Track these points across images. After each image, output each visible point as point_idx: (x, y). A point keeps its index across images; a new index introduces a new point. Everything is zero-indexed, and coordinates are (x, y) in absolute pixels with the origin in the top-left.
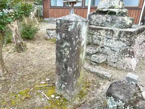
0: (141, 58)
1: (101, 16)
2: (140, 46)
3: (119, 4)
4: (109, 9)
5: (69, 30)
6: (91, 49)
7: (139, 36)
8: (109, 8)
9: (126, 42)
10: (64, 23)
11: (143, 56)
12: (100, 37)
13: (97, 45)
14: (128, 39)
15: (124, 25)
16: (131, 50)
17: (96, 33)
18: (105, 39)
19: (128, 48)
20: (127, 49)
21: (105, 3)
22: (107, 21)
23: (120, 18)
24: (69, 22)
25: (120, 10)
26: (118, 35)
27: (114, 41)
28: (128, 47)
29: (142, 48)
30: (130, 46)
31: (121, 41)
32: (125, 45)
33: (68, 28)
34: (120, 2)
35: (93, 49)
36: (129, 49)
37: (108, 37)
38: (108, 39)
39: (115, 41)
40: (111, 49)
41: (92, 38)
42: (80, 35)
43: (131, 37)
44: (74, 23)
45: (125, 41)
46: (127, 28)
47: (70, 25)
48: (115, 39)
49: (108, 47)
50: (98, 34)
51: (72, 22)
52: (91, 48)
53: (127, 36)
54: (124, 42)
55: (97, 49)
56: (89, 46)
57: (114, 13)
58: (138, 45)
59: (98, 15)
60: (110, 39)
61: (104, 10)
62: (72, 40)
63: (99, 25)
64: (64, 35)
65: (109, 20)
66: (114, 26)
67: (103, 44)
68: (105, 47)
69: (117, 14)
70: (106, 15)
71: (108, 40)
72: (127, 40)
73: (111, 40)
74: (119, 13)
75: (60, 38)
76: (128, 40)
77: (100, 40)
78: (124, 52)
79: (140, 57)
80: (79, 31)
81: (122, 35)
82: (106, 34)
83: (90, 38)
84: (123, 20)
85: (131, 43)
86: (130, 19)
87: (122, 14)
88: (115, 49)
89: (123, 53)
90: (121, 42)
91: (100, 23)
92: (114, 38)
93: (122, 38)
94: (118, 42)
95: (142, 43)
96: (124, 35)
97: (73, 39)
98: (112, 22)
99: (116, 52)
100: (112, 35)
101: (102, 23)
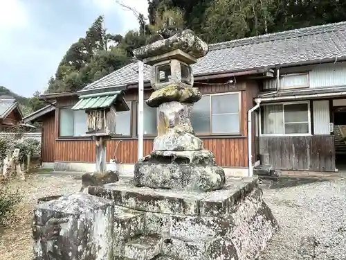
0: (258, 255)
1: (159, 166)
2: (251, 226)
3: (192, 142)
4: (174, 153)
5: (62, 233)
6: (142, 250)
7: (244, 205)
8: (175, 150)
9: (213, 225)
10: (52, 217)
11: (263, 249)
12: (160, 215)
13: (156, 236)
14: (216, 218)
15: (207, 184)
16: (227, 244)
17: (150, 208)
18: (172, 221)
19: (221, 239)
20: (219, 241)
21: (166, 141)
22: (173, 177)
23: (198, 170)
24: (60, 215)
25: (197, 154)
26: (195, 211)
27: (189, 224)
28: (219, 237)
29: (257, 230)
30: (223, 234)
31: (203, 223)
32: (214, 233)
33: (59, 230)
34: (192, 138)
35: (145, 251)
36: (222, 242)
37: (177, 215)
38: (178, 219)
39: (192, 224)
40: (187, 245)
41: (143, 220)
42: (90, 240)
43: (221, 213)
44: (71, 219)
45: (212, 223)
46: (215, 190)
47: (64, 222)
48: (191, 220)
49: (179, 239)
50: (156, 208)
51: (68, 215)
52: (140, 246)
53: (212, 213)
54: (209, 225)
55: (156, 247)
56: (137, 242)
57: (186, 160)
58: (246, 224)
59: (153, 166)
60: (181, 220)
61: (165, 154)
62: (69, 257)
63: (159, 186)
64: (50, 244)
65: (177, 174)
66: (189, 186)
67: (168, 233)
68: (174, 241)
69: (191, 161)
70: (170, 165)
71: (177, 223)
72: (213, 221)
73: (183, 224)
74: (195, 159)
75: (41, 252)
76: (217, 222)
77: (162, 225)
78: (214, 251)
79: (256, 252)
80: (85, 234)
81: (203, 210)
82: (172, 209)
83: (139, 221)
84: (204, 173)
85: (225, 227)
86: (217, 173)
87: (202, 162)
88: (194, 244)
89: (212, 253)
90: (204, 226)
91: (160, 181)
92: (189, 218)
93: (203, 216)
94: (197, 225)
95: (254, 217)
96: (207, 210)
97: (70, 254)
98: (184, 179)
99: (198, 252)
100: (184, 211)
101: (164, 183)
